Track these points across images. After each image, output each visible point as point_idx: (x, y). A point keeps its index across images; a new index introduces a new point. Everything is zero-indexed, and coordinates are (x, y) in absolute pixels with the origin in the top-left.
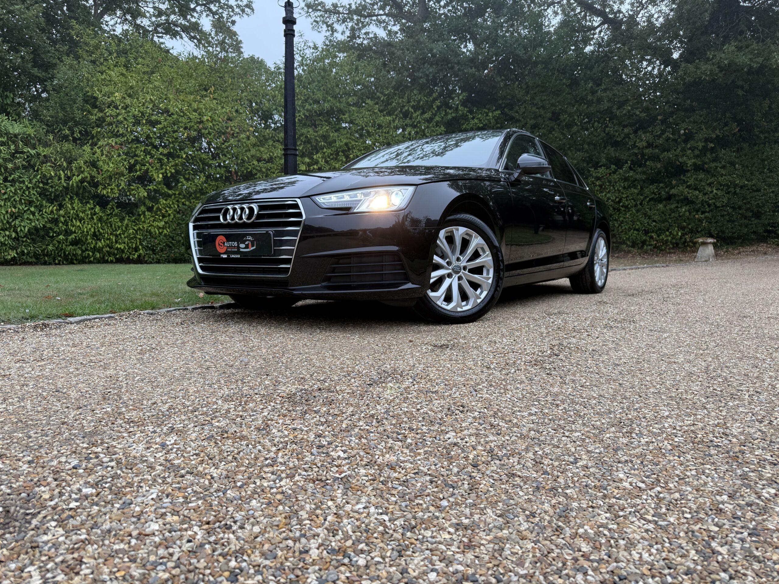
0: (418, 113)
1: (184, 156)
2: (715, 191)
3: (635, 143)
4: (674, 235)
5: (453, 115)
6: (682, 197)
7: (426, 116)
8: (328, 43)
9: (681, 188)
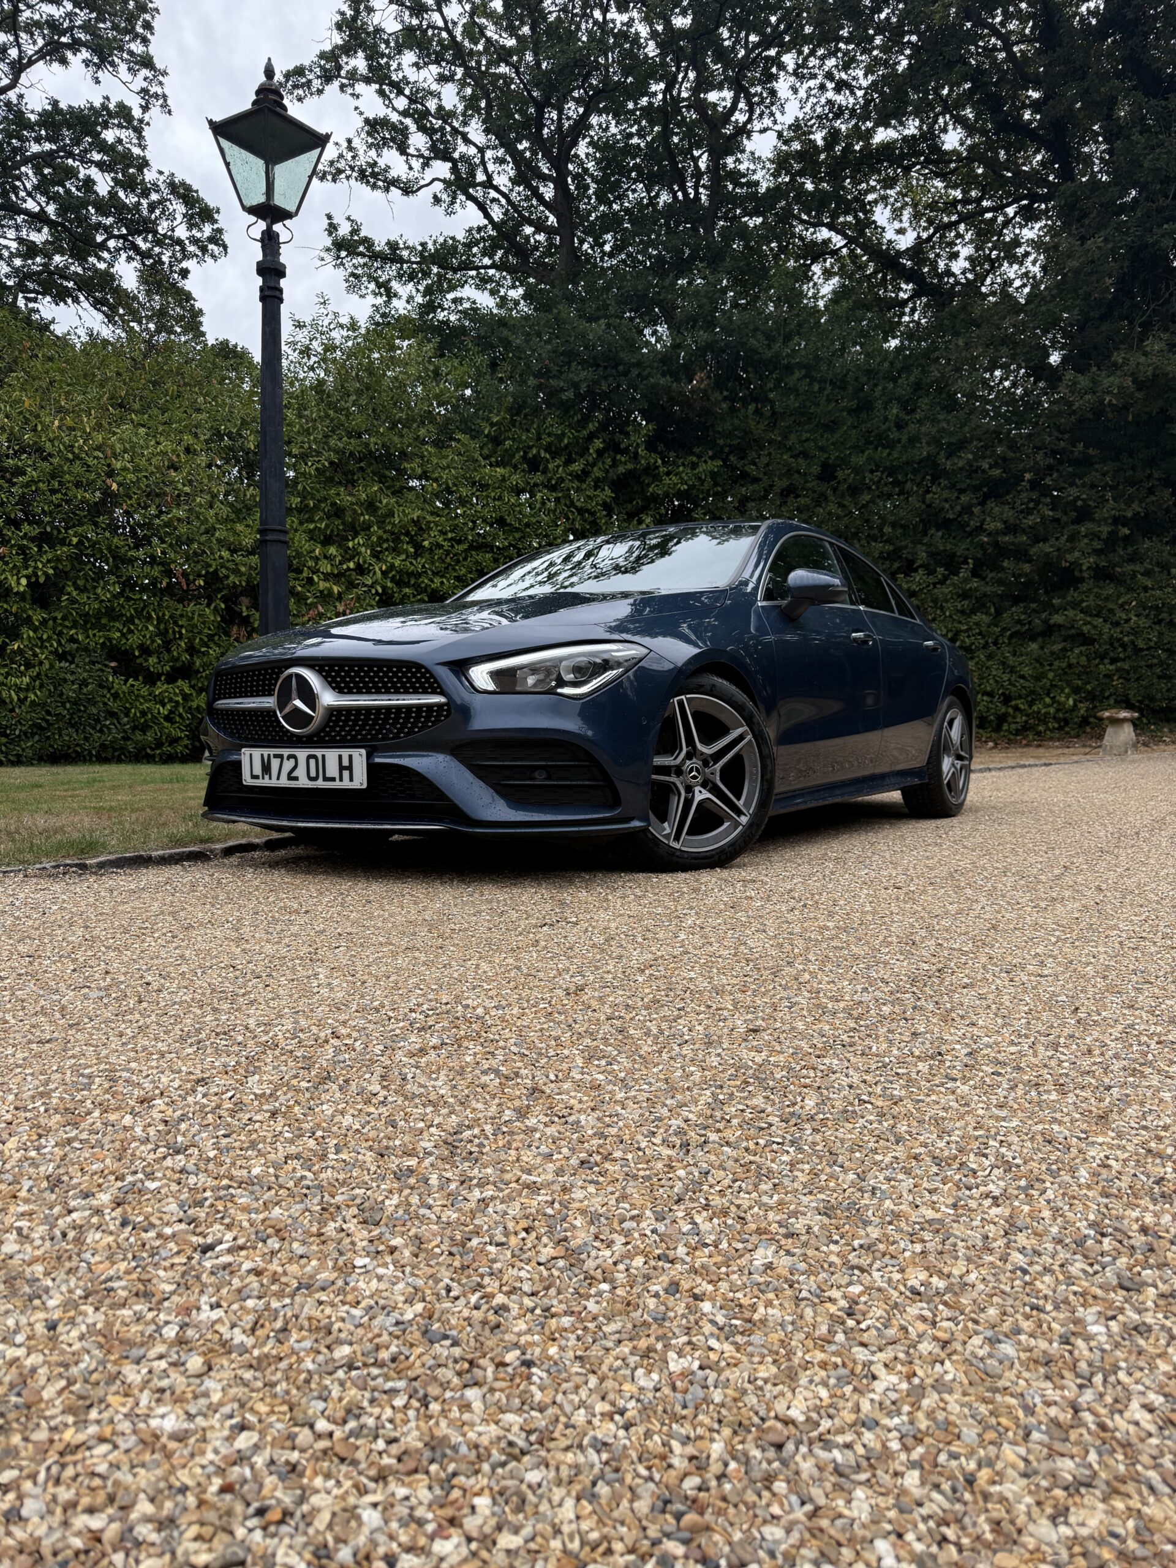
0: (558, 462)
1: (75, 540)
2: (1134, 618)
3: (983, 522)
4: (1059, 703)
5: (630, 466)
6: (1073, 631)
7: (576, 467)
8: (378, 318)
9: (1070, 613)
